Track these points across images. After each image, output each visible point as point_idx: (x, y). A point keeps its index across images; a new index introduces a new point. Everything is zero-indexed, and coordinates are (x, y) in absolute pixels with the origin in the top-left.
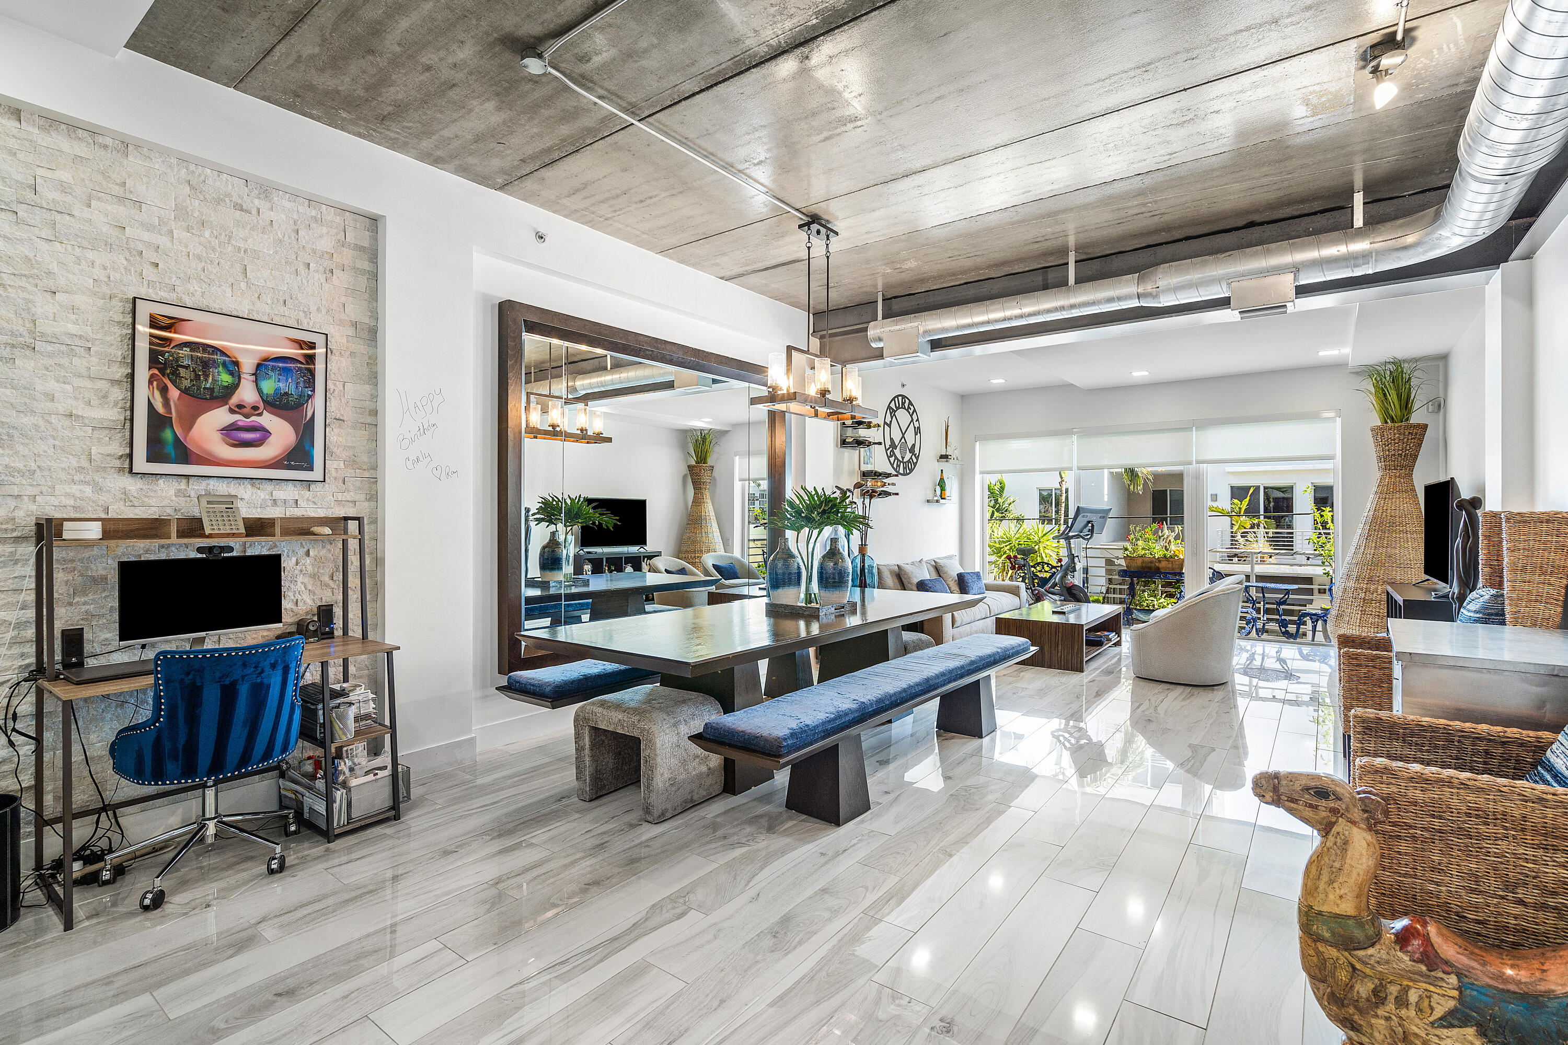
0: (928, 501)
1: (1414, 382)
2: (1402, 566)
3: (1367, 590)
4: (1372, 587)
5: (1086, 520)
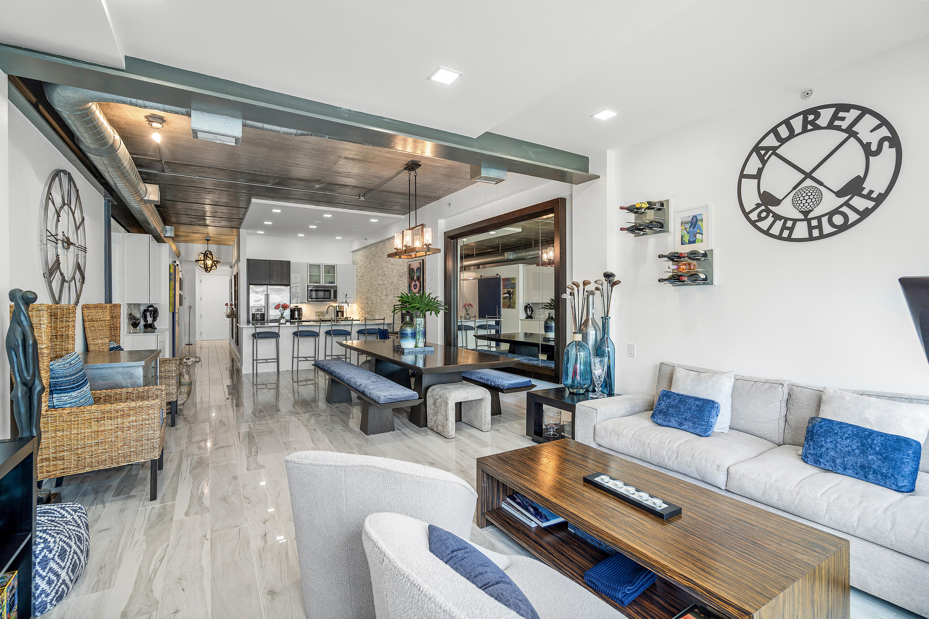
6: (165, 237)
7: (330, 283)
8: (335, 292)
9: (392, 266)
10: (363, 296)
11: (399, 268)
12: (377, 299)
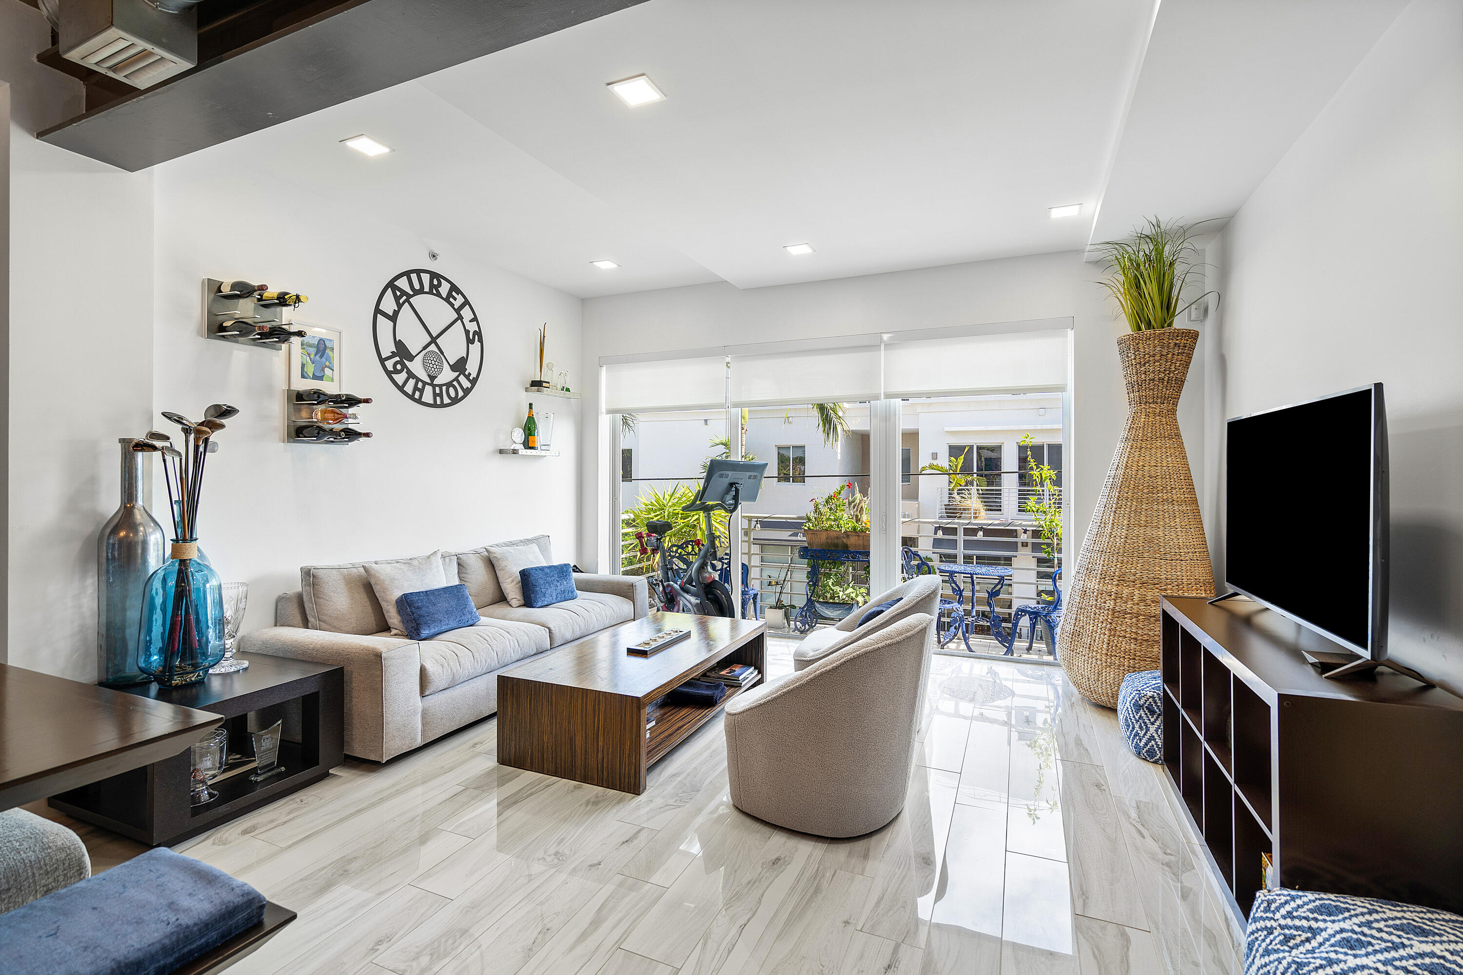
0: (501, 452)
1: (1179, 269)
2: (1168, 556)
3: (1118, 596)
4: (1126, 591)
5: (726, 481)
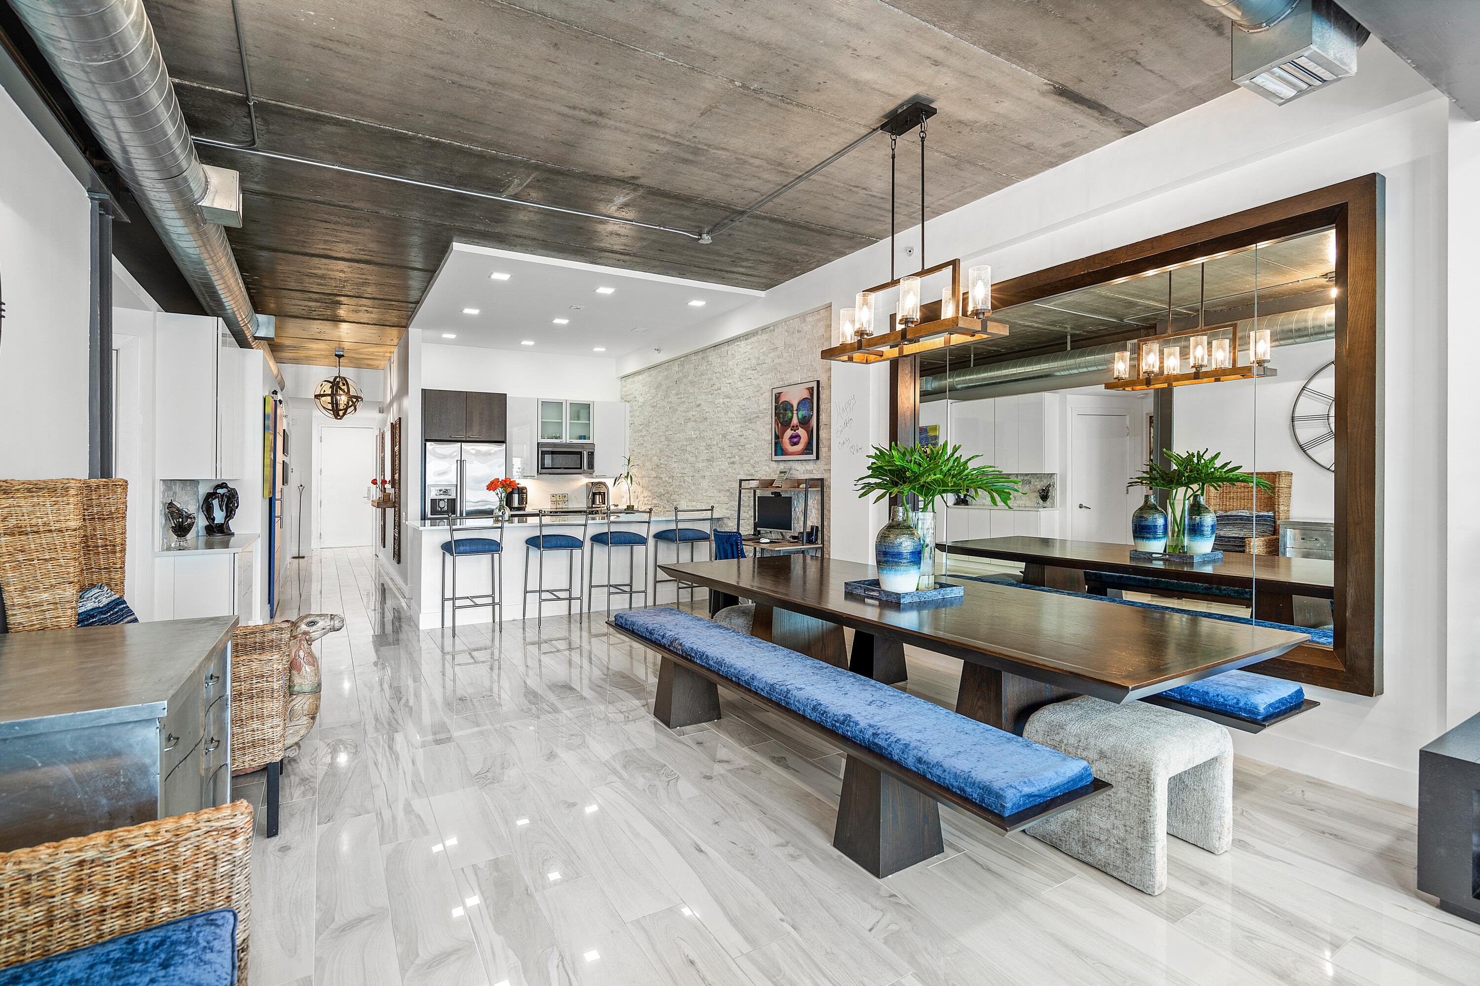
6: (256, 338)
7: (580, 438)
8: (591, 455)
9: (725, 400)
10: (648, 464)
11: (745, 402)
12: (684, 469)
